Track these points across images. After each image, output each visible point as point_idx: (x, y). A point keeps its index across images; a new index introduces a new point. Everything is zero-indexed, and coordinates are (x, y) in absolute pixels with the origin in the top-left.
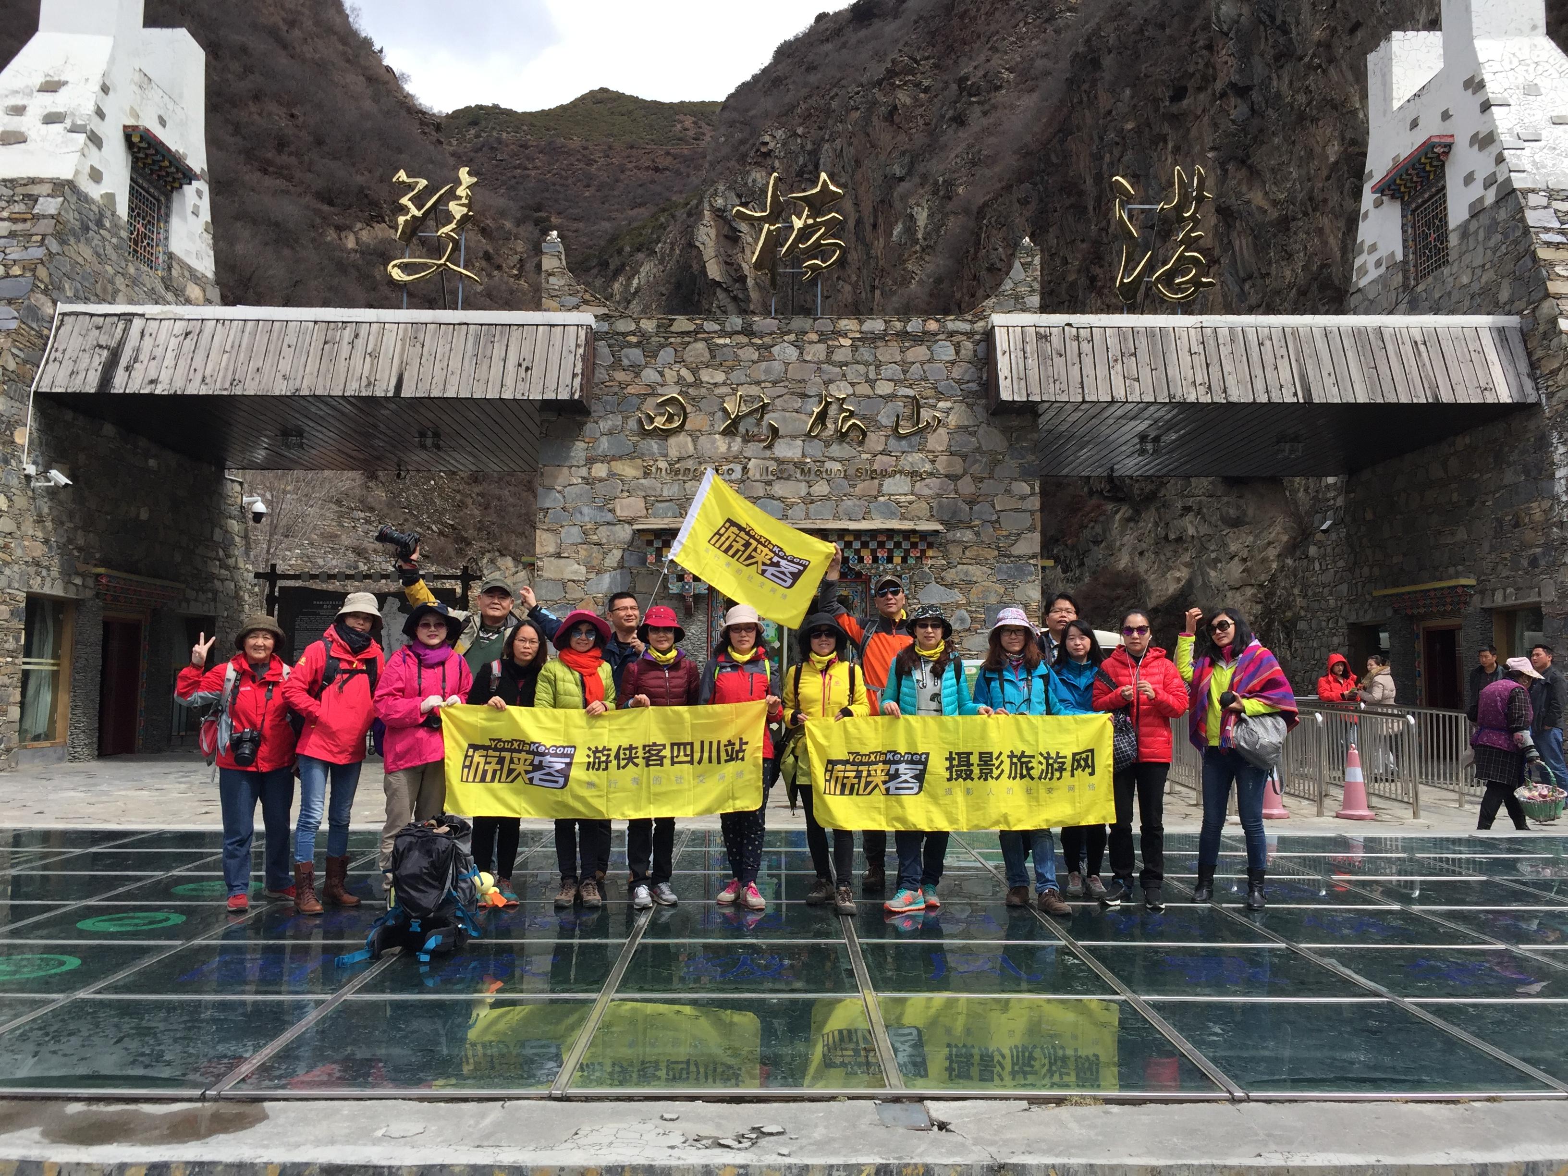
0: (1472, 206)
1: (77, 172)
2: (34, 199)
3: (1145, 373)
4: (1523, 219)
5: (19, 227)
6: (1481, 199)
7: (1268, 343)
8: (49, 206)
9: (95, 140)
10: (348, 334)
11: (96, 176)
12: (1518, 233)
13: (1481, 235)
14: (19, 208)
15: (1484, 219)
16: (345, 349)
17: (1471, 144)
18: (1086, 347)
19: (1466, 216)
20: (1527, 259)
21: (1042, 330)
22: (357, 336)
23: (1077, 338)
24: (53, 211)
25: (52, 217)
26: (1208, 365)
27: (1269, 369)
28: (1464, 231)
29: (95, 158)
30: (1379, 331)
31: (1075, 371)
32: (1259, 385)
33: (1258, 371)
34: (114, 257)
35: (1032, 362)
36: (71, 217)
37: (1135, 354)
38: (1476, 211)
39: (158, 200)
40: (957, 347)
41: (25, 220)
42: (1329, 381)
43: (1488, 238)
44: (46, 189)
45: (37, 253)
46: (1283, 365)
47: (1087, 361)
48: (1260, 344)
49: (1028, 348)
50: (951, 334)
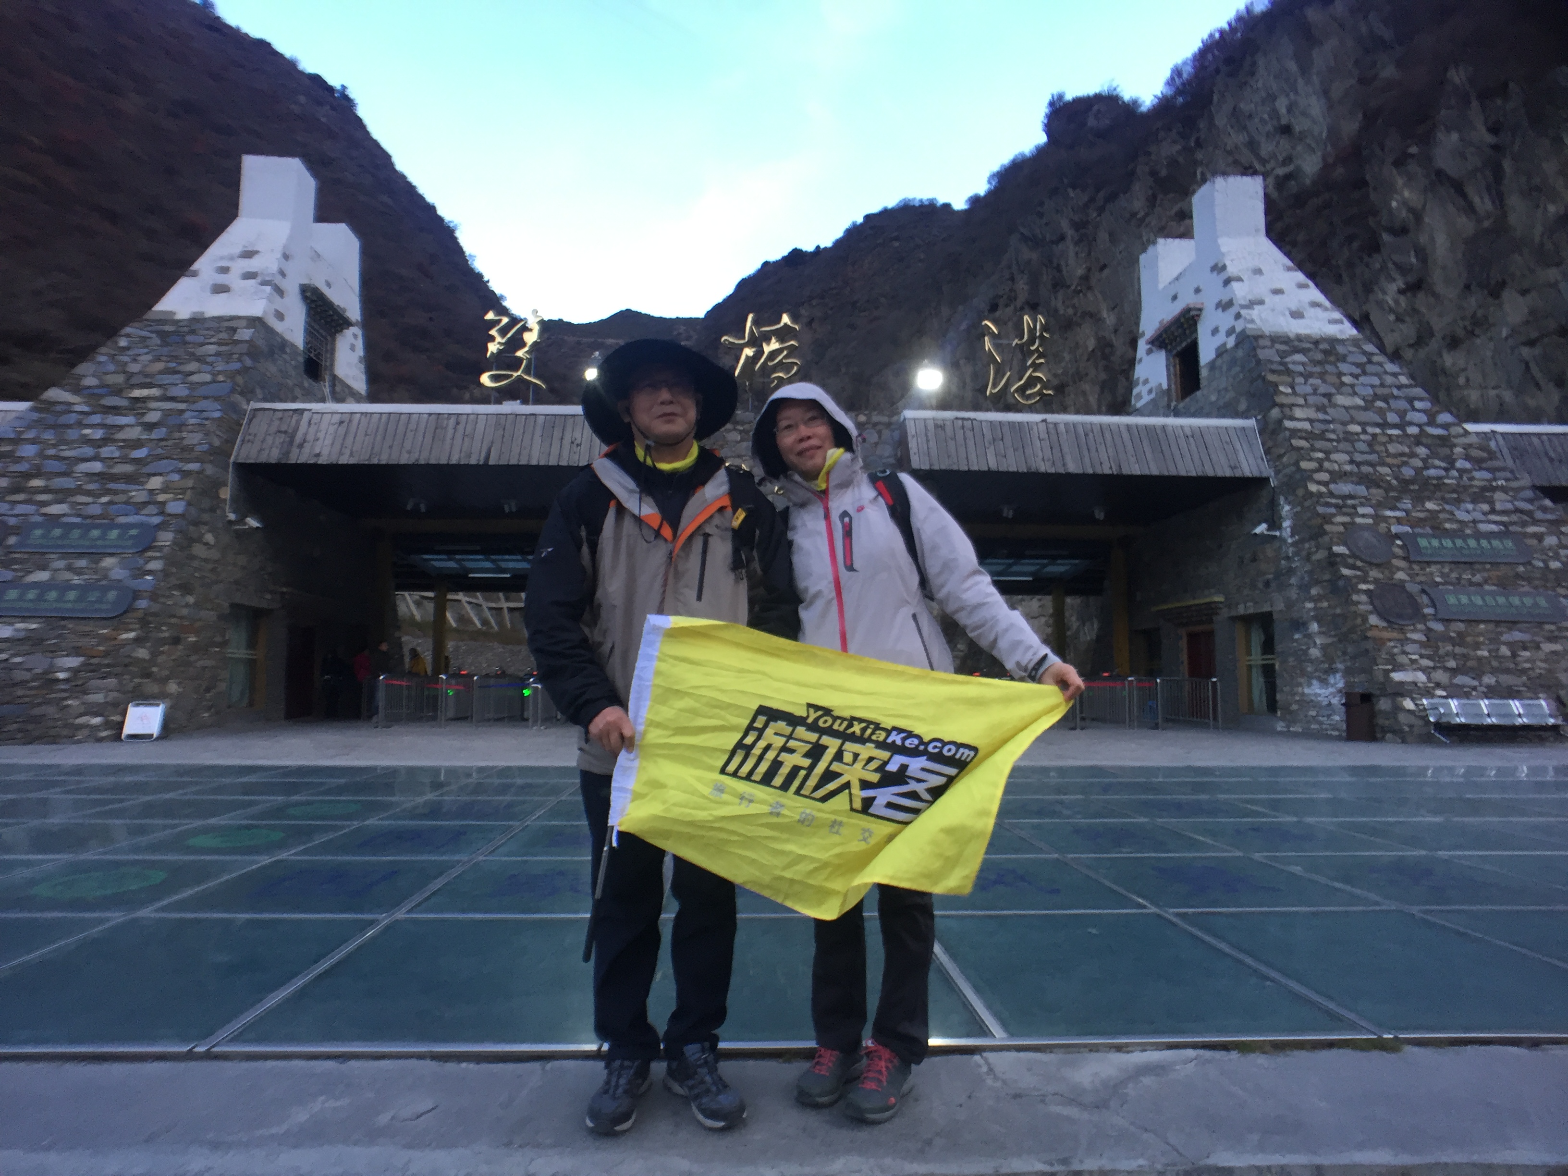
0: (1217, 350)
1: (265, 312)
2: (234, 330)
3: (1010, 452)
4: (1255, 356)
5: (223, 348)
6: (1225, 344)
7: (1091, 435)
8: (245, 334)
9: (280, 292)
10: (452, 421)
11: (280, 316)
12: (1253, 364)
13: (1225, 368)
14: (224, 335)
15: (1226, 357)
16: (450, 431)
17: (1217, 308)
18: (969, 434)
19: (1212, 356)
20: (1260, 381)
21: (939, 423)
22: (458, 423)
23: (963, 427)
24: (247, 338)
25: (246, 341)
26: (1051, 448)
27: (1093, 450)
28: (1212, 365)
29: (279, 304)
30: (1164, 428)
31: (962, 450)
32: (1087, 460)
33: (1086, 453)
34: (293, 373)
35: (932, 444)
36: (260, 343)
37: (1002, 439)
38: (1221, 352)
39: (326, 339)
40: (880, 433)
41: (227, 344)
42: (1133, 460)
43: (1229, 369)
44: (244, 323)
45: (237, 366)
46: (1102, 449)
47: (971, 443)
48: (1086, 435)
49: (929, 434)
50: (875, 425)
